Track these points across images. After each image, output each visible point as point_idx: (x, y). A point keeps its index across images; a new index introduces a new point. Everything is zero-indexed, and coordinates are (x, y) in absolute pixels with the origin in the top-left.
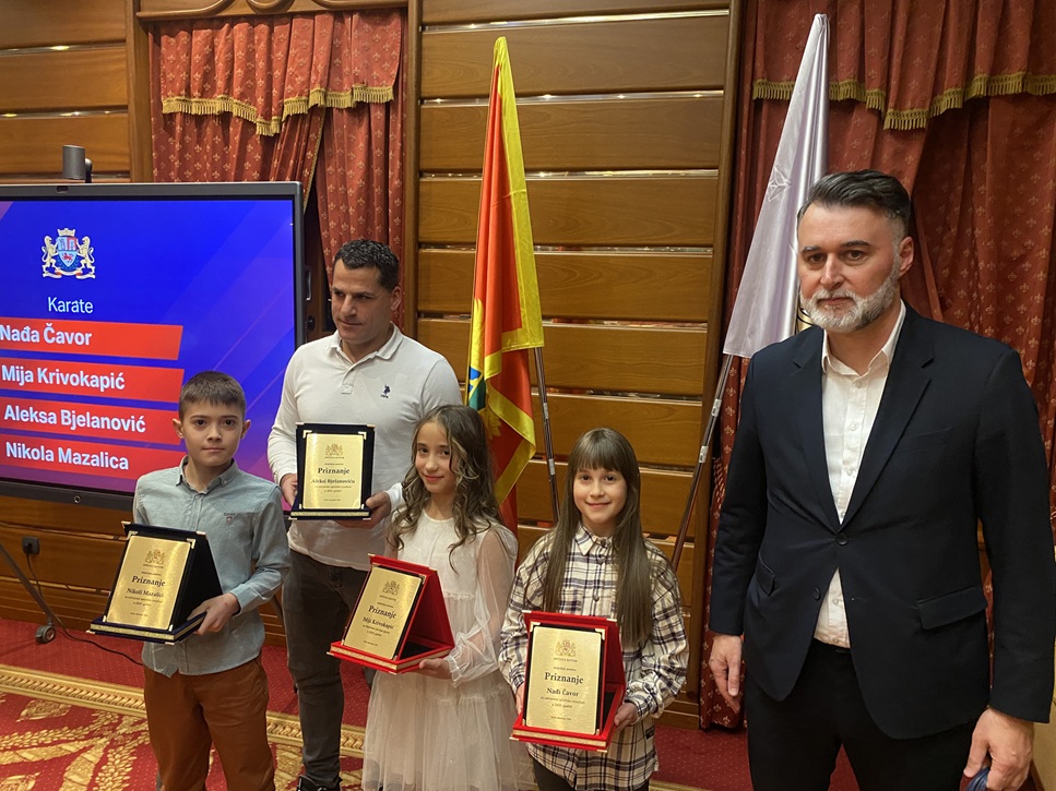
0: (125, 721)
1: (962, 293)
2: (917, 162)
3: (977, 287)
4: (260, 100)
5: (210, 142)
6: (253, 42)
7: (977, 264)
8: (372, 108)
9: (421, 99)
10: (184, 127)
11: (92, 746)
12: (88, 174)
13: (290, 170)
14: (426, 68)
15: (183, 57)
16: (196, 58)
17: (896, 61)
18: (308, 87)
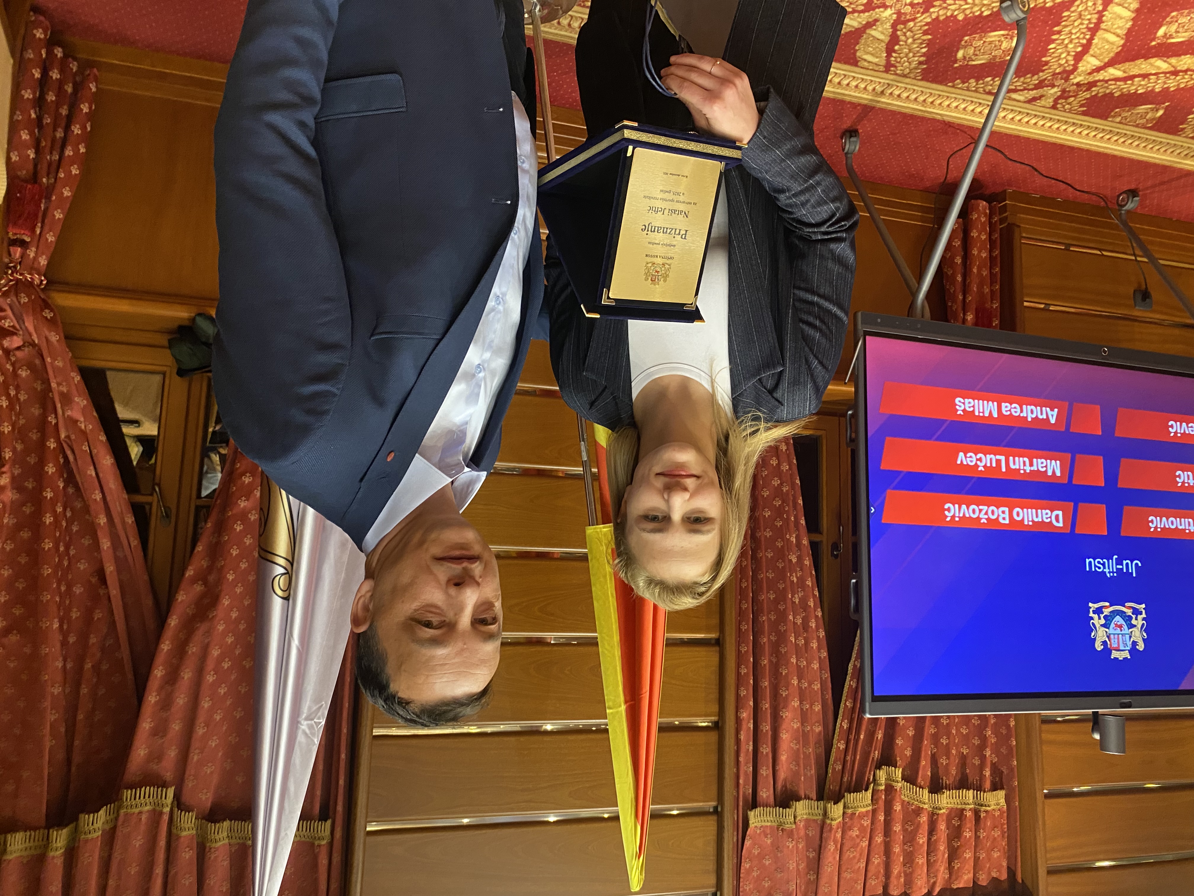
0: (1050, 102)
1: (78, 590)
2: (134, 748)
3: (61, 597)
4: (898, 807)
5: (952, 758)
6: (906, 875)
7: (61, 626)
8: (772, 800)
9: (717, 813)
10: (982, 777)
11: (1090, 74)
12: (1096, 721)
13: (864, 727)
14: (711, 849)
15: (983, 855)
16: (968, 855)
17: (159, 870)
18: (844, 823)
